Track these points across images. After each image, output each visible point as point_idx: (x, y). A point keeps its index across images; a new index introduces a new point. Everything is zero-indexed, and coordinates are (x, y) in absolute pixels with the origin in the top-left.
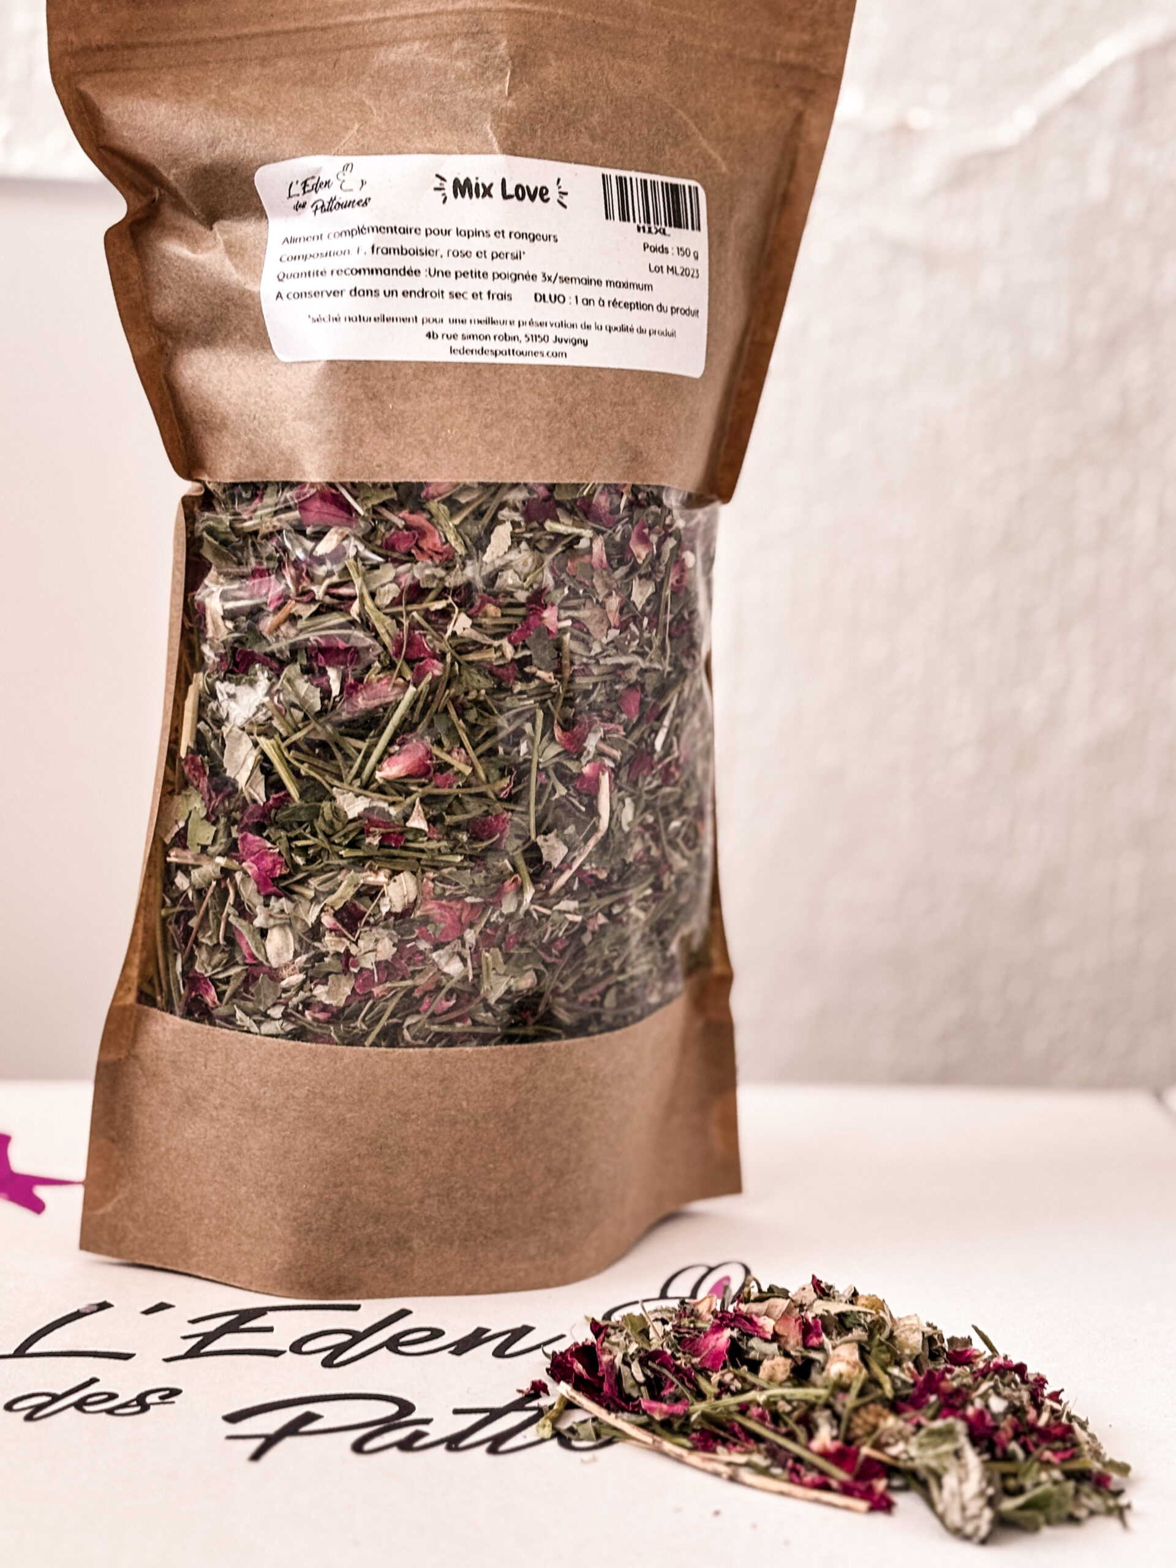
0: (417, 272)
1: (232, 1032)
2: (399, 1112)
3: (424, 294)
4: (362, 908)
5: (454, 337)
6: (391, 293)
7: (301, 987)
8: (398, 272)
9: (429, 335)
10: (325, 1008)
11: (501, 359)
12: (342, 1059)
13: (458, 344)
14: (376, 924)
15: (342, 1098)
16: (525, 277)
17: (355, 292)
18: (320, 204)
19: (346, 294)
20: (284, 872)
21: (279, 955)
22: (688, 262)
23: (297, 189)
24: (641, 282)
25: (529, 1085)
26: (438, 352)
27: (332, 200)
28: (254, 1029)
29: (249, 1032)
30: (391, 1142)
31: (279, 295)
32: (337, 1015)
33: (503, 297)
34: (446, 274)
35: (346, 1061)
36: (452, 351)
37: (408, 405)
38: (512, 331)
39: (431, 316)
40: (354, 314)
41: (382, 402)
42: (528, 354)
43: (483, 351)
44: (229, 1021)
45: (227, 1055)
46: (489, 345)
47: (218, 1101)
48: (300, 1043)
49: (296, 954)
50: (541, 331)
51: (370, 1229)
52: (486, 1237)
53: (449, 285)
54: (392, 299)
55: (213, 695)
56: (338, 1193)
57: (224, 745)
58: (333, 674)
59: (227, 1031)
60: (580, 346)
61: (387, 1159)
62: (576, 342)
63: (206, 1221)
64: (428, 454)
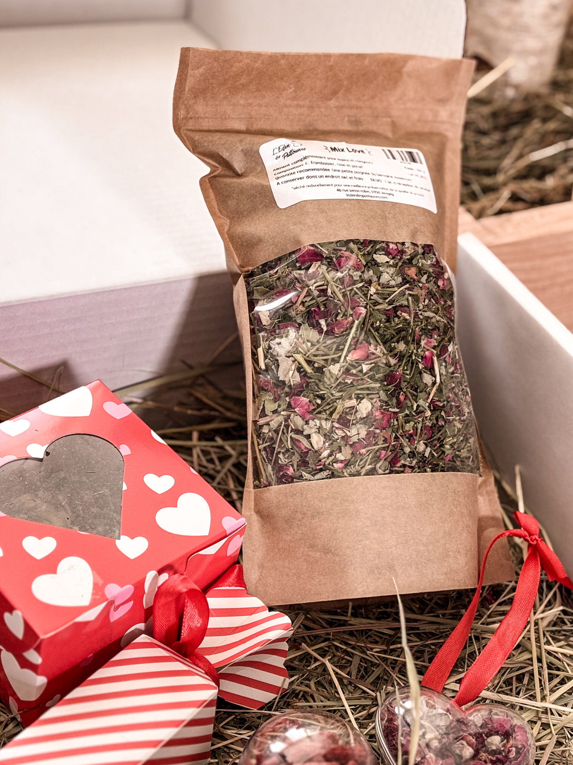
0: (328, 170)
1: (303, 483)
2: (381, 505)
3: (333, 177)
4: (350, 418)
5: (347, 190)
6: (321, 176)
7: (330, 455)
8: (322, 170)
9: (338, 190)
10: (342, 462)
11: (365, 198)
12: (353, 483)
13: (349, 193)
14: (357, 422)
15: (356, 500)
16: (366, 173)
17: (308, 177)
18: (286, 154)
19: (305, 178)
20: (313, 408)
21: (317, 443)
22: (421, 174)
23: (276, 151)
24: (407, 178)
25: (431, 492)
26: (342, 196)
27: (291, 151)
28: (312, 478)
29: (310, 480)
30: (379, 519)
31: (278, 183)
32: (347, 464)
33: (360, 179)
34: (339, 171)
35: (355, 483)
36: (348, 195)
37: (337, 213)
38: (367, 189)
39: (338, 184)
40: (310, 184)
41: (326, 213)
42: (374, 197)
43: (358, 196)
44: (300, 478)
45: (302, 494)
46: (360, 193)
47: (301, 516)
48: (333, 479)
49: (324, 443)
50: (377, 190)
51: (377, 561)
52: (425, 563)
53: (341, 174)
54: (322, 179)
55: (270, 348)
56: (361, 544)
57: (278, 366)
58: (323, 322)
59: (300, 483)
60: (391, 196)
61: (379, 527)
62: (390, 194)
63: (302, 576)
64: (348, 230)
